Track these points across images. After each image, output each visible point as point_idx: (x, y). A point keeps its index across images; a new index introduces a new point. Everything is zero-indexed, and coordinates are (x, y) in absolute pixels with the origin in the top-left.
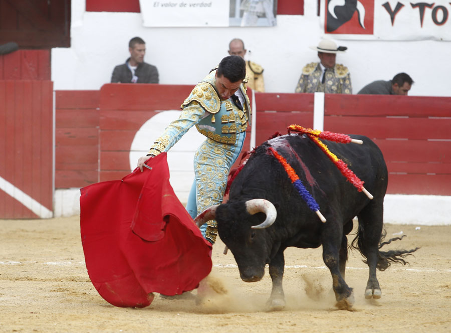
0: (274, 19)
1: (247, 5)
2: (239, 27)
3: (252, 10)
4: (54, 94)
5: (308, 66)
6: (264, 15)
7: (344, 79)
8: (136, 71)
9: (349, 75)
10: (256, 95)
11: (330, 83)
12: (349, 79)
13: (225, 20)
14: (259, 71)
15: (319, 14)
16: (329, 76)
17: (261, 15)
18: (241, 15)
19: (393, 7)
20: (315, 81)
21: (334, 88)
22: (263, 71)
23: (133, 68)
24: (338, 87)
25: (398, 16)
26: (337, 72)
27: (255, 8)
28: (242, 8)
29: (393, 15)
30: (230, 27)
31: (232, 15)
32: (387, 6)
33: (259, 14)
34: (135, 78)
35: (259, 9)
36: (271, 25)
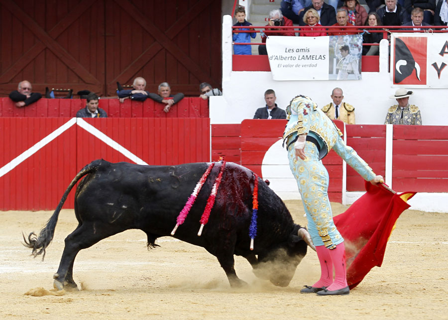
0: (359, 75)
1: (341, 65)
2: (336, 80)
3: (344, 69)
4: (211, 126)
5: (392, 107)
6: (352, 72)
7: (416, 115)
8: (271, 112)
9: (419, 111)
10: (346, 126)
11: (406, 117)
12: (420, 114)
13: (327, 76)
14: (351, 109)
15: (389, 72)
16: (405, 113)
17: (350, 72)
18: (337, 72)
19: (439, 66)
20: (397, 117)
21: (409, 120)
22: (354, 109)
23: (269, 111)
24: (412, 120)
25: (442, 72)
26: (411, 110)
27: (346, 67)
28: (338, 68)
29: (439, 72)
30: (329, 80)
31: (331, 72)
32: (435, 65)
33: (349, 72)
34: (270, 117)
35: (349, 68)
36: (358, 79)
